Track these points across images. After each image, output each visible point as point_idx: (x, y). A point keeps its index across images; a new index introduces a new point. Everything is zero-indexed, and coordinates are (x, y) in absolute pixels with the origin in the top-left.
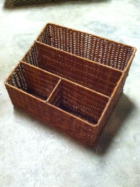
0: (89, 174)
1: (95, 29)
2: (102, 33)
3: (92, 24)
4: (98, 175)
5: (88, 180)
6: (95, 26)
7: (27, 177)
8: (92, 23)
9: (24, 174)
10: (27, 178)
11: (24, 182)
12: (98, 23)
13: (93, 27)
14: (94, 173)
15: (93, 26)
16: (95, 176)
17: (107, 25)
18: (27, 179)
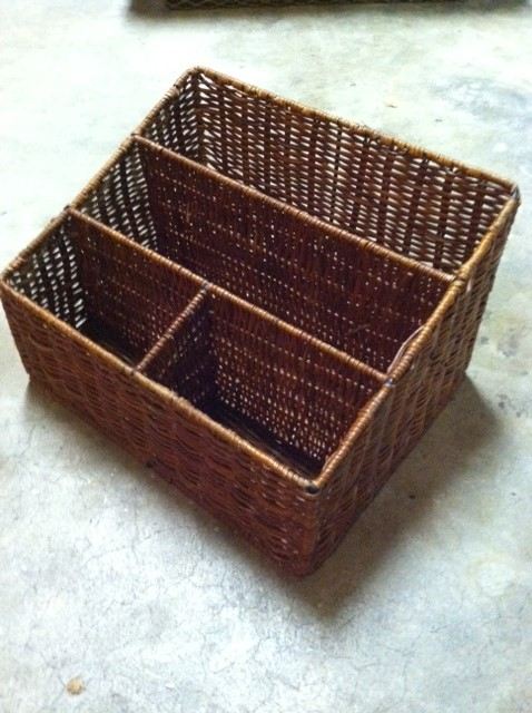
0: (469, 631)
1: (474, 103)
2: (504, 121)
3: (464, 88)
4: (503, 637)
5: (463, 652)
6: (476, 93)
7: (228, 620)
8: (463, 82)
9: (213, 608)
10: (224, 622)
11: (213, 638)
12: (485, 84)
13: (470, 99)
14: (485, 630)
15: (467, 93)
16: (491, 643)
17: (519, 92)
18: (227, 627)
